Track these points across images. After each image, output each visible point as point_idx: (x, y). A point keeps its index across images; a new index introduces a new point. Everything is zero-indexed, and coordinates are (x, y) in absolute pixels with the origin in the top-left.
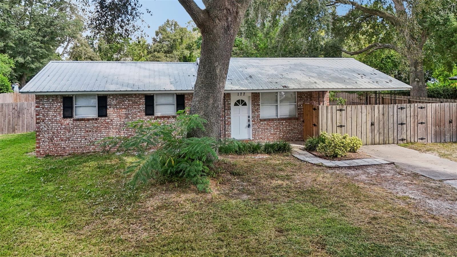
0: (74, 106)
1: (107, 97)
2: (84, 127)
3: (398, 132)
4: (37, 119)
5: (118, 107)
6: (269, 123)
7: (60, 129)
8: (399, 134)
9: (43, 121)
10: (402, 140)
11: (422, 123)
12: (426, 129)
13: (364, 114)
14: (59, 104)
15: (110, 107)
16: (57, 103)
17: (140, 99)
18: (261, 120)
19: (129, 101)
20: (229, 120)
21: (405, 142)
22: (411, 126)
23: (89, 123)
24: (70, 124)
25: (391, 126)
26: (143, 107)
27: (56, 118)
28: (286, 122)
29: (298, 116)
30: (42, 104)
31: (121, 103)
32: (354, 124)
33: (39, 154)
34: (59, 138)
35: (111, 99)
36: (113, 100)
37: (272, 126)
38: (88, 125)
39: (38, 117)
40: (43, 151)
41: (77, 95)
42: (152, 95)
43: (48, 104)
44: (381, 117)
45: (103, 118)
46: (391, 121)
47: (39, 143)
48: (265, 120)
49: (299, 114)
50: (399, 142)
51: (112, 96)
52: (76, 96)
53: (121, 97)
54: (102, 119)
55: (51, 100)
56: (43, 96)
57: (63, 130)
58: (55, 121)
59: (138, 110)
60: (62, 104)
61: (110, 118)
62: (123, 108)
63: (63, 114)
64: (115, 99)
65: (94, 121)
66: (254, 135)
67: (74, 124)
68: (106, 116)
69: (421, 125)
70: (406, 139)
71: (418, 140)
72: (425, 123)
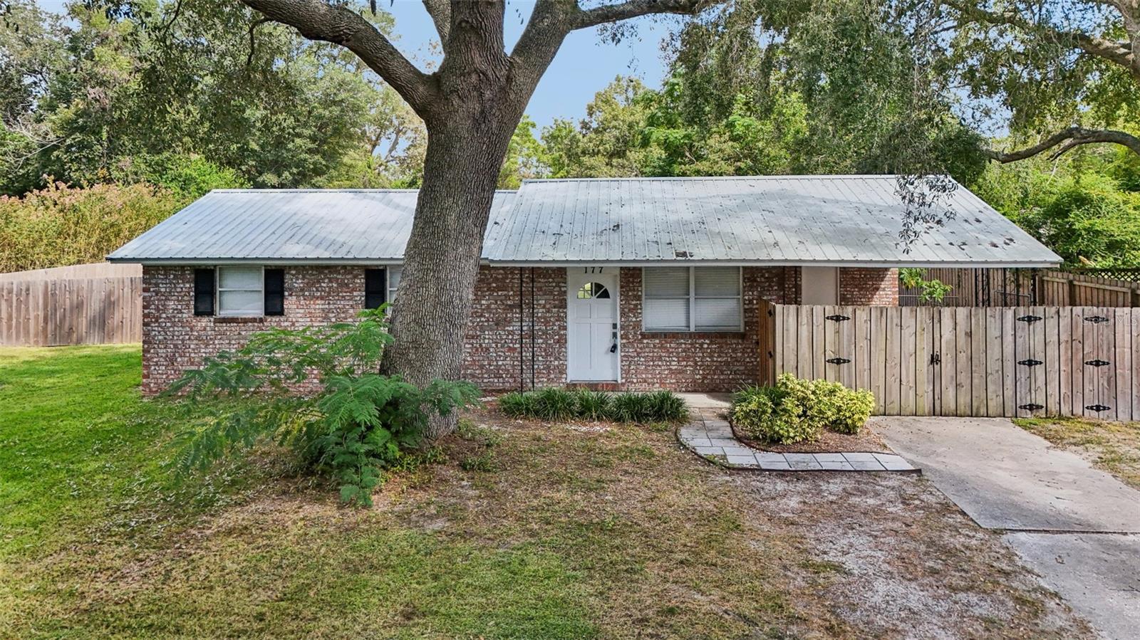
0: (219, 289)
1: (283, 271)
2: (235, 337)
3: (1018, 384)
4: (145, 316)
5: (307, 293)
6: (667, 343)
7: (189, 339)
8: (1022, 391)
9: (157, 321)
10: (1032, 407)
11: (1097, 363)
12: (1112, 381)
13: (908, 332)
14: (188, 285)
15: (291, 295)
16: (183, 283)
17: (356, 277)
18: (644, 336)
19: (331, 281)
20: (562, 332)
21: (1042, 413)
22: (1062, 368)
23: (247, 328)
24: (208, 328)
25: (993, 366)
26: (360, 295)
27: (180, 315)
28: (711, 343)
29: (745, 329)
30: (155, 284)
31: (313, 285)
32: (878, 358)
33: (147, 390)
34: (186, 359)
35: (293, 275)
36: (297, 279)
37: (672, 352)
38: (243, 333)
39: (146, 311)
40: (155, 383)
41: (222, 265)
42: (381, 268)
43: (166, 284)
44: (962, 340)
45: (276, 319)
46: (994, 352)
47: (147, 367)
48: (654, 335)
49: (746, 324)
50: (1022, 413)
51: (294, 269)
52: (223, 268)
53: (314, 272)
54: (274, 319)
55: (172, 276)
56: (157, 268)
57: (195, 342)
58: (179, 321)
59: (351, 303)
60: (192, 285)
61: (290, 319)
62: (317, 298)
63: (196, 307)
64: (301, 276)
65: (256, 324)
66: (626, 372)
67: (216, 329)
68: (281, 313)
69: (1096, 368)
70: (1044, 405)
71: (1086, 410)
72: (1108, 363)
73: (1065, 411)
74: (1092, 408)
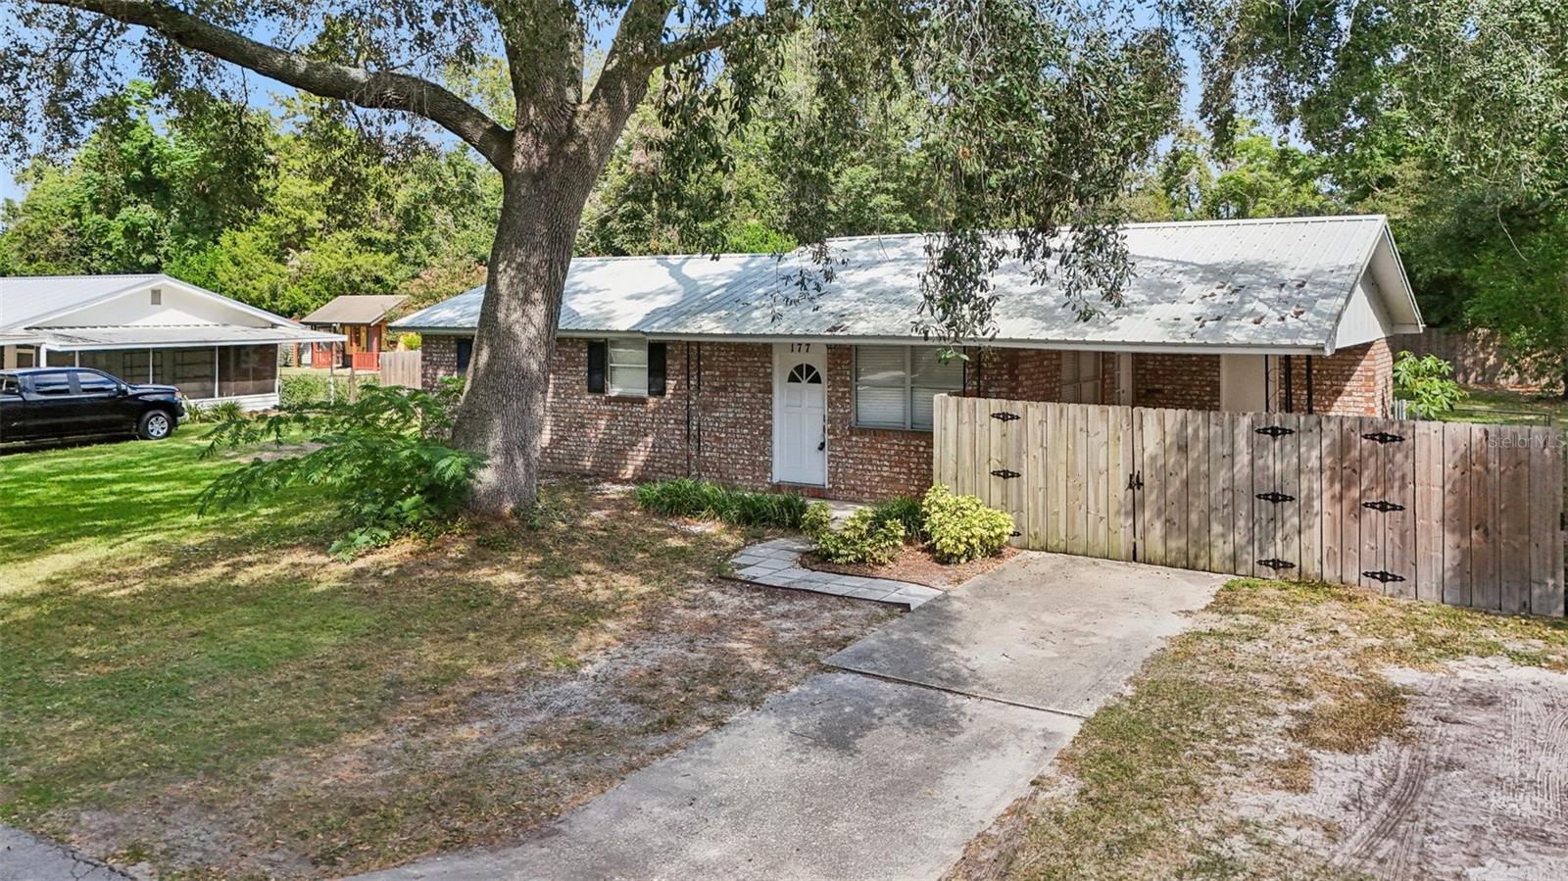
3: (1257, 527)
6: (877, 441)
8: (1262, 536)
10: (1277, 565)
11: (1384, 507)
13: (1097, 441)
17: (580, 351)
18: (852, 432)
20: (768, 423)
21: (1293, 574)
22: (1325, 510)
25: (1220, 498)
26: (584, 371)
32: (1058, 474)
37: (884, 455)
42: (602, 341)
44: (1173, 457)
46: (1221, 478)
48: (863, 431)
50: (1262, 571)
56: (431, 337)
66: (833, 475)
69: (1381, 514)
70: (1297, 563)
71: (1363, 578)
72: (1402, 508)
73: (1328, 574)
74: (1373, 575)
